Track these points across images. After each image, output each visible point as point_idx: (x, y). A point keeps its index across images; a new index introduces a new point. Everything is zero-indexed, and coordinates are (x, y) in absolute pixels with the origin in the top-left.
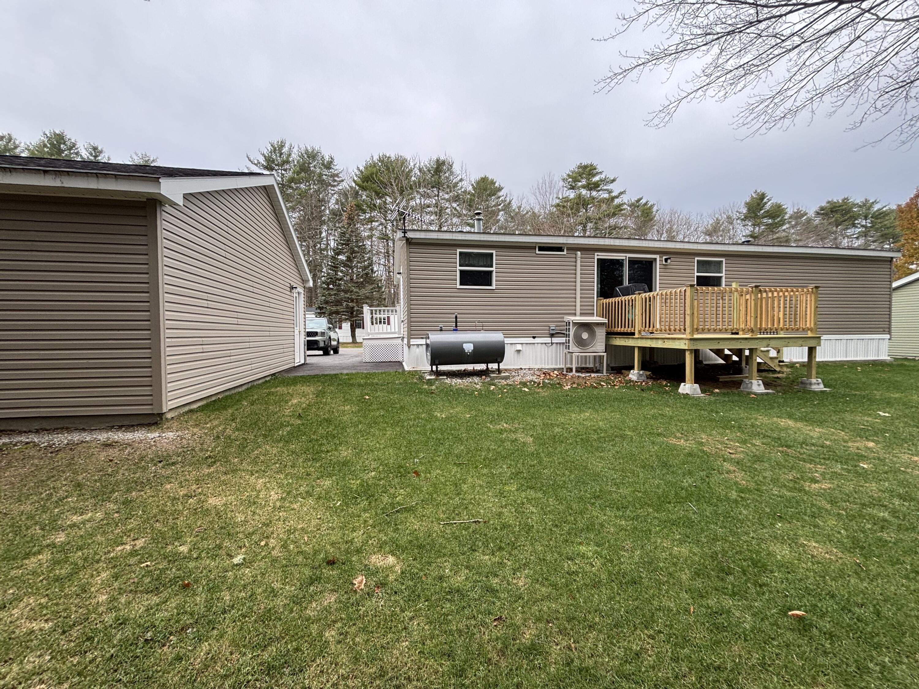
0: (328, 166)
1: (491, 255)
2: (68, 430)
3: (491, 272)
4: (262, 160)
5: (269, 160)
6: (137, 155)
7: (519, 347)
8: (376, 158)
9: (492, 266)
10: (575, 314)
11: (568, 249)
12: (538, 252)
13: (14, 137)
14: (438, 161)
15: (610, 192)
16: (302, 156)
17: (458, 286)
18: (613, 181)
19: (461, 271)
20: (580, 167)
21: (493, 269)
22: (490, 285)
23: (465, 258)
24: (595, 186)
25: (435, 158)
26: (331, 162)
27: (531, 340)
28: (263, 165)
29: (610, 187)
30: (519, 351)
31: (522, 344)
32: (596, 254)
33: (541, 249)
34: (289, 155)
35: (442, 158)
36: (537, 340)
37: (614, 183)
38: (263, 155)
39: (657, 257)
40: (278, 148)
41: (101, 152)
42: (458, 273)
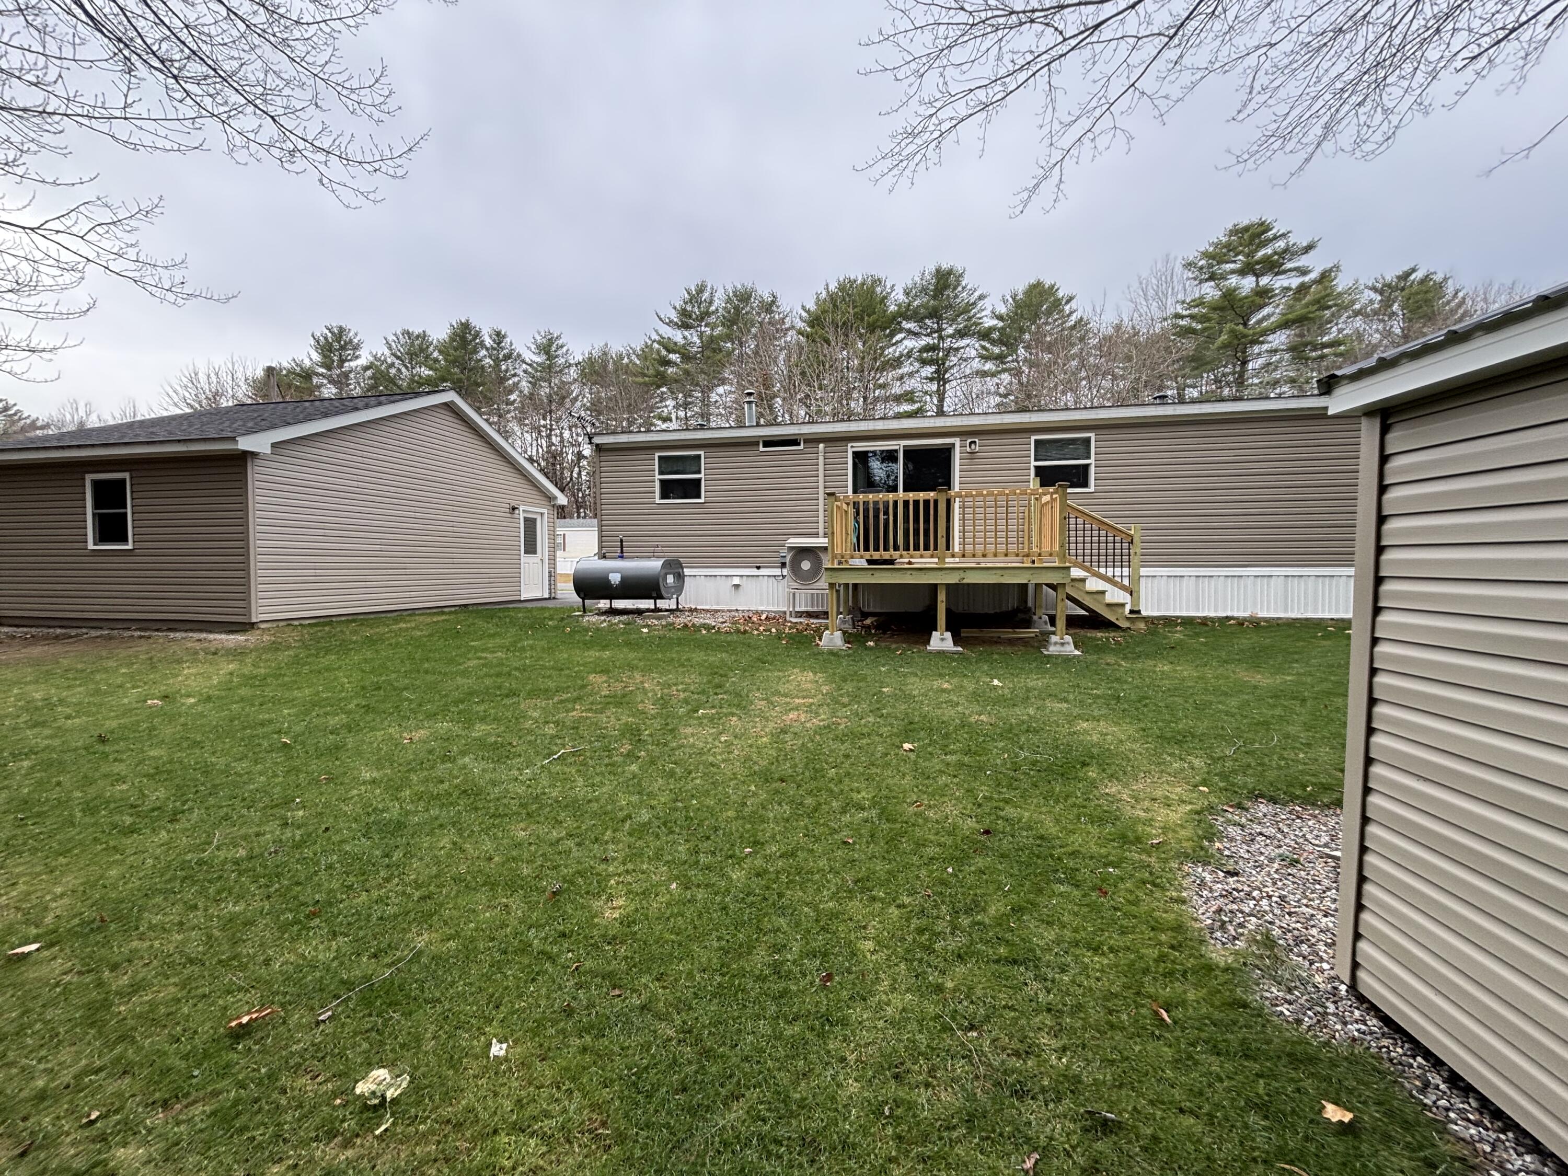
0: (769, 307)
1: (699, 457)
2: (201, 631)
3: (699, 480)
4: (674, 316)
5: (684, 313)
6: (539, 333)
7: (736, 581)
8: (833, 287)
9: (699, 472)
10: (816, 535)
11: (806, 441)
12: (761, 449)
13: (428, 333)
14: (938, 271)
15: (1303, 272)
16: (729, 300)
17: (658, 501)
18: (1309, 248)
19: (662, 481)
20: (1235, 231)
21: (702, 476)
22: (699, 497)
23: (667, 464)
24: (1273, 266)
25: (931, 268)
26: (773, 302)
27: (754, 572)
28: (676, 324)
29: (1302, 261)
30: (737, 586)
31: (741, 576)
32: (850, 445)
33: (766, 444)
34: (711, 303)
35: (945, 266)
36: (763, 571)
37: (1312, 253)
38: (675, 308)
39: (957, 441)
40: (695, 297)
41: (504, 337)
42: (657, 484)
